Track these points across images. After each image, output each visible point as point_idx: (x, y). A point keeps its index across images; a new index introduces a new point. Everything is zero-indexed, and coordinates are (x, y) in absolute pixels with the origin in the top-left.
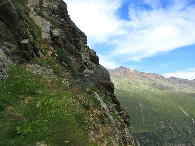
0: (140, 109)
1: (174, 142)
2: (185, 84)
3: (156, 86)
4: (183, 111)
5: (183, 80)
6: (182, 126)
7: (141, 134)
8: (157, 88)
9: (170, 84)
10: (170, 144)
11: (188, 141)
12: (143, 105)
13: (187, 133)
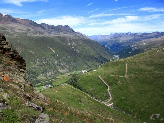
1: (46, 72)
2: (52, 29)
3: (30, 31)
4: (51, 49)
5: (51, 26)
6: (51, 60)
8: (32, 33)
9: (41, 29)
10: (44, 74)
11: (55, 69)
12: (20, 49)
13: (54, 64)
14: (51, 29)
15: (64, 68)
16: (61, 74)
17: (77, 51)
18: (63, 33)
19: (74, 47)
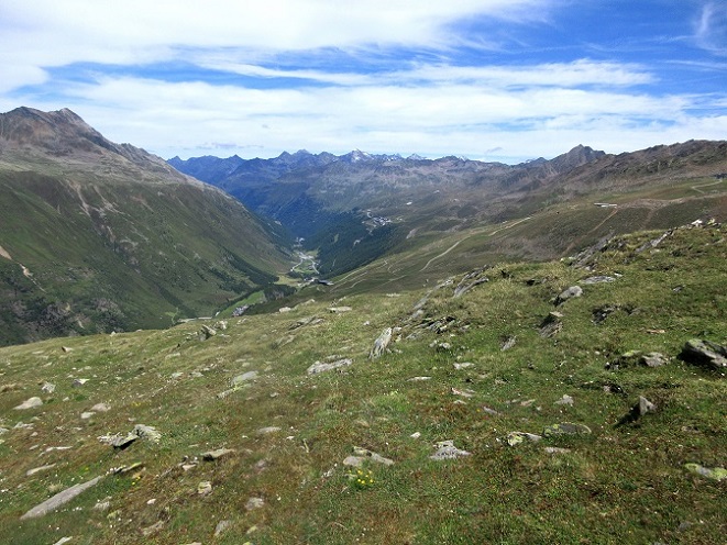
15: (62, 331)
17: (125, 243)
19: (109, 224)
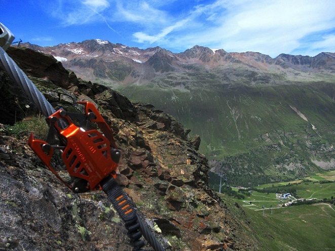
0: (232, 119)
1: (284, 162)
2: (304, 65)
3: (256, 76)
4: (299, 113)
5: (301, 57)
6: (296, 137)
7: (236, 158)
8: (259, 79)
9: (279, 69)
10: (278, 166)
11: (304, 157)
12: (237, 112)
13: (303, 146)
14: (302, 64)
15: (327, 158)
16: (320, 170)
18: (332, 72)
